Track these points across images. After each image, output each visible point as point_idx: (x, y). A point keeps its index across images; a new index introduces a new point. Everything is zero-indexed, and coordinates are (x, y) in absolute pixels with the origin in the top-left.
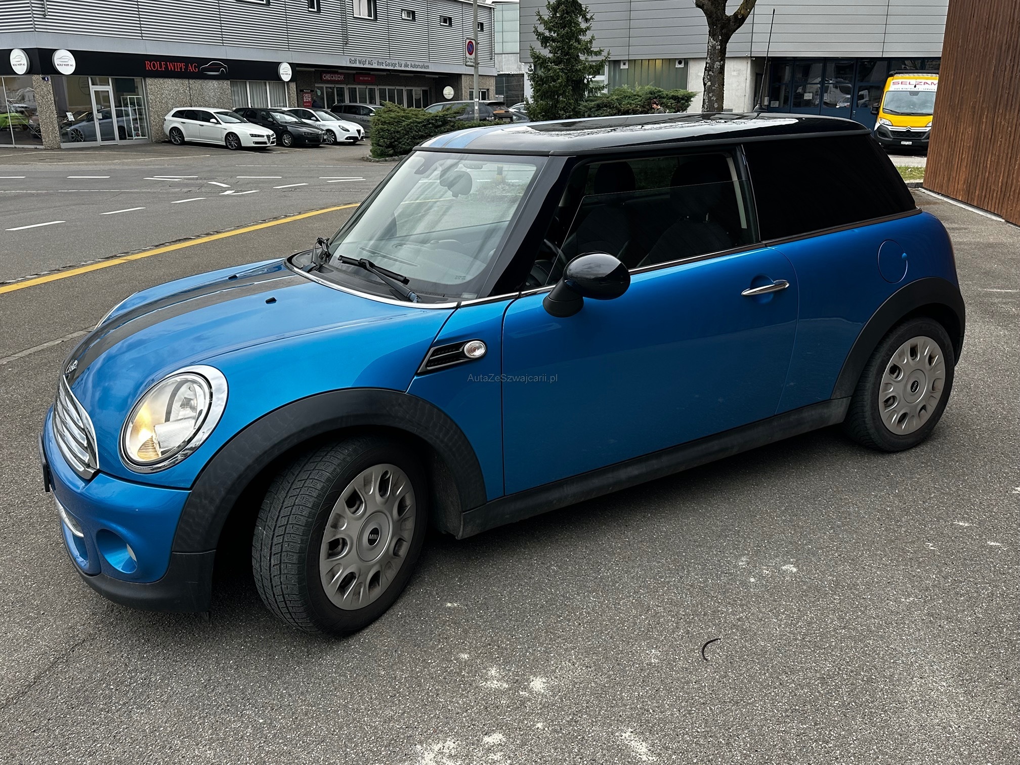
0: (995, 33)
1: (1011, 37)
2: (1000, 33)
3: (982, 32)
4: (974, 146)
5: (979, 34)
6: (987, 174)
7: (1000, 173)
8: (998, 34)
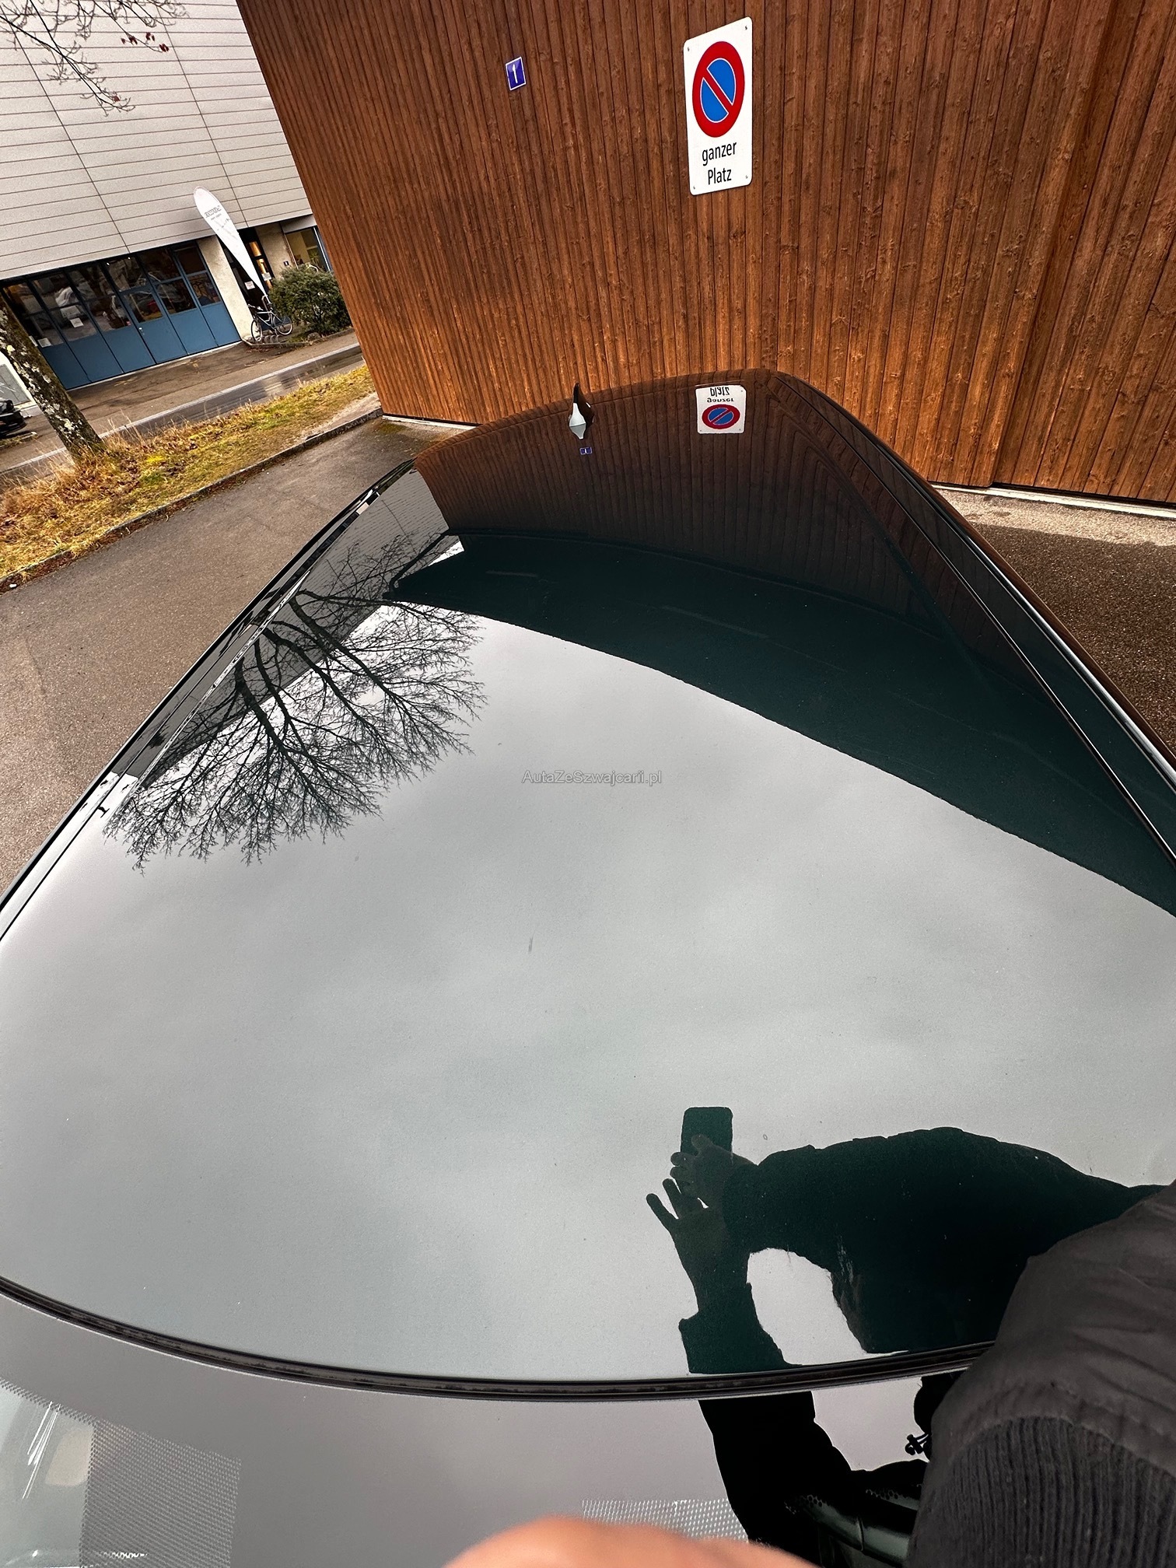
0: (416, 186)
1: (455, 188)
2: (427, 184)
3: (387, 188)
4: (454, 352)
5: (381, 191)
6: (496, 385)
7: (522, 381)
8: (424, 187)
